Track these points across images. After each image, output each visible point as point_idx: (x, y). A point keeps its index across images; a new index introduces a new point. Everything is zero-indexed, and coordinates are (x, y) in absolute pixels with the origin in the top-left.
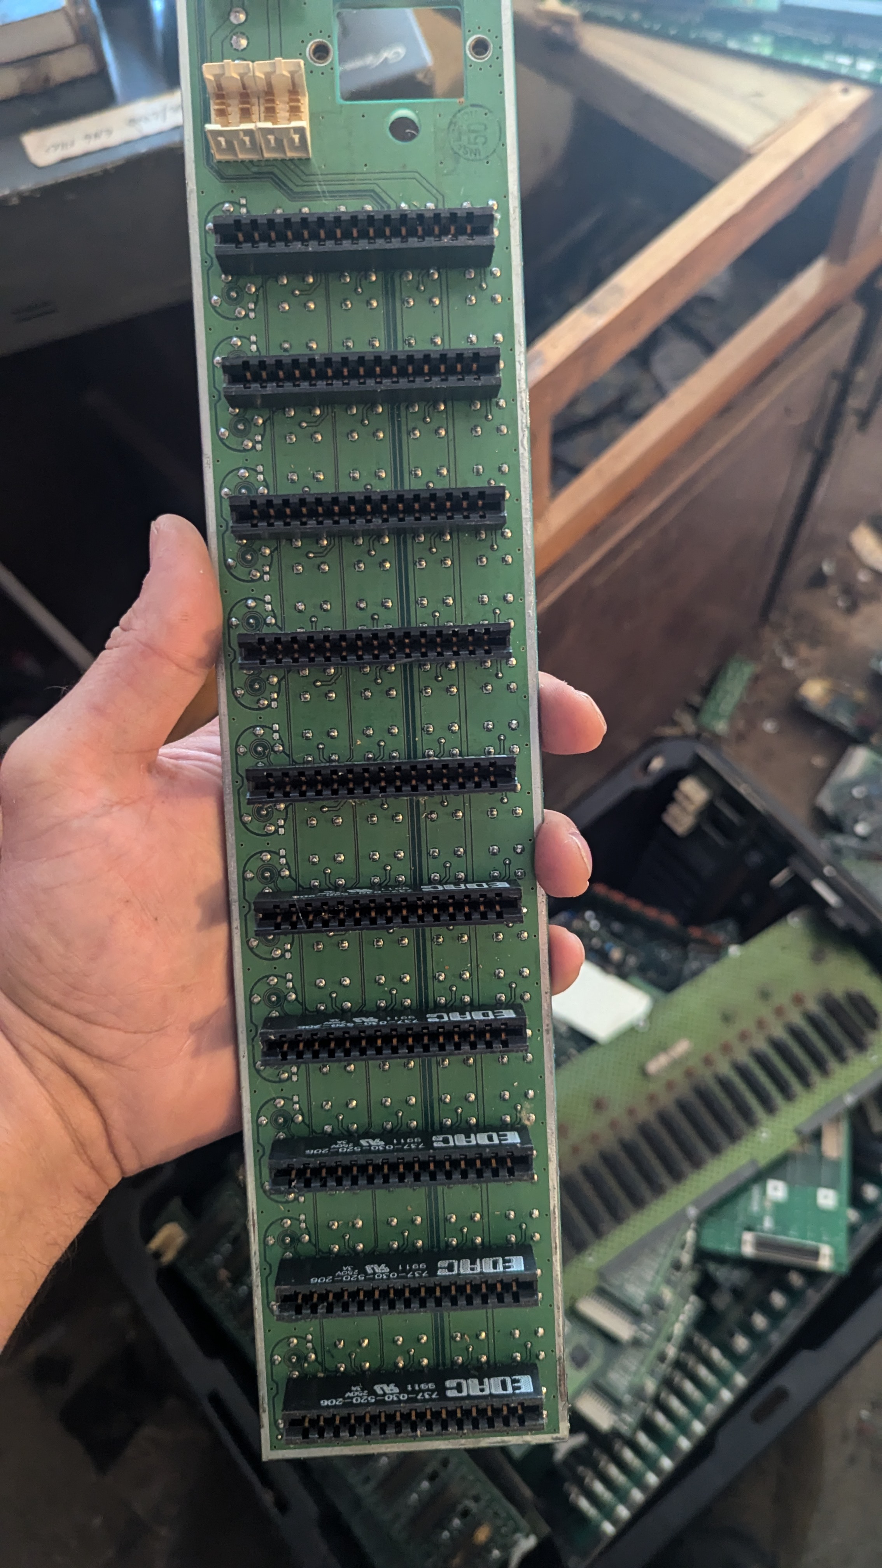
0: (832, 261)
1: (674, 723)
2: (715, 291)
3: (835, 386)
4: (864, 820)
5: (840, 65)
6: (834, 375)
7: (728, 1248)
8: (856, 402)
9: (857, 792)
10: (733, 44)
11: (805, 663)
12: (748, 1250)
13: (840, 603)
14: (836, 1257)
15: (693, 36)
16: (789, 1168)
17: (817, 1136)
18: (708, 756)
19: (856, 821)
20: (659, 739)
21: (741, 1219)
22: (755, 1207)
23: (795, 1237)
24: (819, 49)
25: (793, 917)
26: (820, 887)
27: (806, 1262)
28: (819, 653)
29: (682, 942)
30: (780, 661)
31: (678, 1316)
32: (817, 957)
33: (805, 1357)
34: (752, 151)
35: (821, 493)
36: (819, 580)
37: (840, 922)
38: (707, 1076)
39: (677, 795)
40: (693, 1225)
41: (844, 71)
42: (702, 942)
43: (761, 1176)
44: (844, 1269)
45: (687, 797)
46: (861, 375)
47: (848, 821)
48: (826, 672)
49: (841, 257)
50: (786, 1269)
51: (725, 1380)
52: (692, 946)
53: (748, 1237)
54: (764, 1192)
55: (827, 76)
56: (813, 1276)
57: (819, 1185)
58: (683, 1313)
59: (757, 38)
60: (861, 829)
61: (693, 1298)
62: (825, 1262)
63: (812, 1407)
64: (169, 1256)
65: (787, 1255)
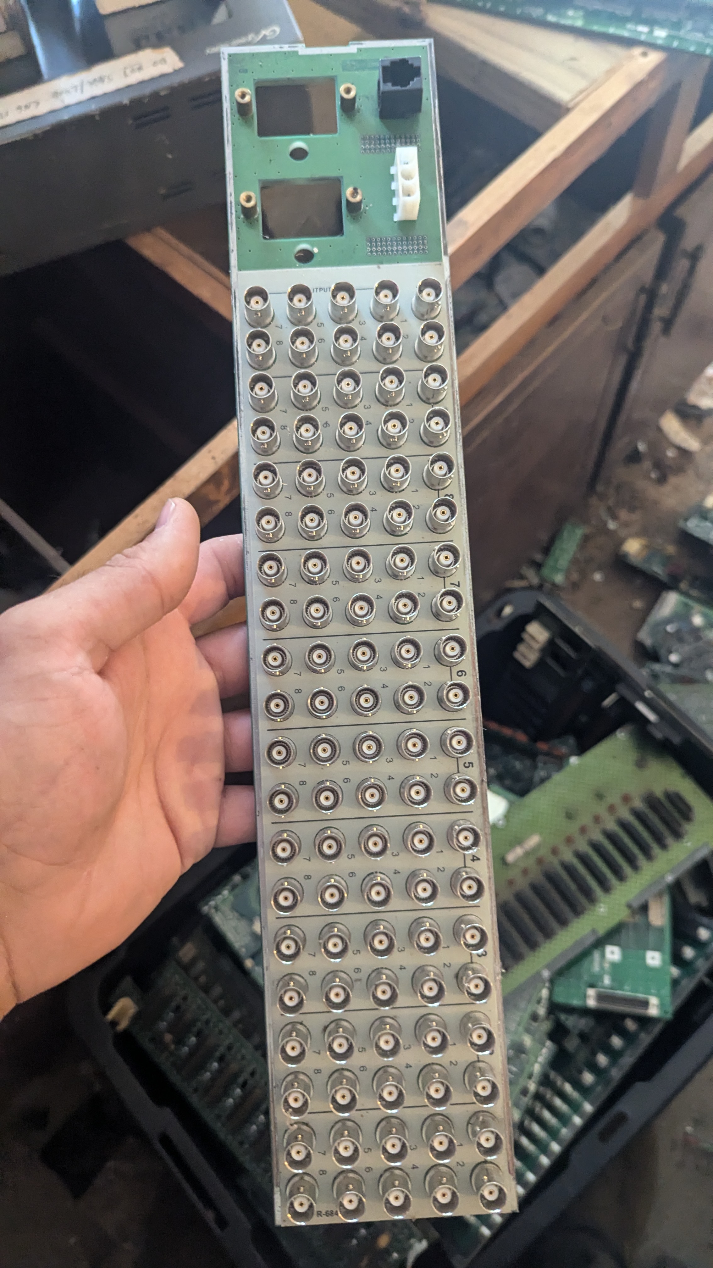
0: (638, 195)
1: (522, 577)
2: (544, 223)
3: (643, 298)
4: (677, 651)
5: (641, 33)
6: (642, 290)
7: (575, 1002)
8: (660, 311)
9: (670, 628)
10: (551, 18)
11: (626, 525)
12: (591, 1003)
13: (653, 475)
14: (661, 1006)
15: (519, 11)
16: (623, 935)
17: (644, 909)
18: (548, 604)
19: (670, 652)
20: (509, 590)
21: (586, 978)
22: (596, 968)
23: (629, 991)
24: (622, 21)
25: (621, 732)
26: (641, 707)
27: (639, 1011)
28: (636, 517)
29: (532, 755)
30: (605, 524)
31: (537, 1057)
32: (640, 764)
33: (639, 1086)
34: (570, 105)
35: (634, 386)
36: (634, 457)
37: (659, 735)
38: (554, 863)
39: (525, 636)
40: (547, 984)
41: (643, 38)
42: (548, 754)
43: (600, 943)
44: (669, 1016)
45: (533, 638)
46: (664, 288)
47: (662, 652)
48: (643, 532)
49: (645, 193)
50: (623, 1016)
51: (576, 1108)
52: (541, 758)
53: (591, 992)
54: (603, 956)
55: (629, 43)
56: (644, 1021)
57: (647, 948)
58: (541, 1055)
59: (571, 13)
60: (674, 658)
61: (549, 1043)
62: (653, 1011)
63: (647, 1127)
64: (123, 1025)
65: (622, 1006)
